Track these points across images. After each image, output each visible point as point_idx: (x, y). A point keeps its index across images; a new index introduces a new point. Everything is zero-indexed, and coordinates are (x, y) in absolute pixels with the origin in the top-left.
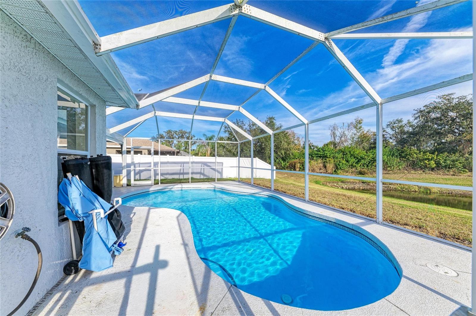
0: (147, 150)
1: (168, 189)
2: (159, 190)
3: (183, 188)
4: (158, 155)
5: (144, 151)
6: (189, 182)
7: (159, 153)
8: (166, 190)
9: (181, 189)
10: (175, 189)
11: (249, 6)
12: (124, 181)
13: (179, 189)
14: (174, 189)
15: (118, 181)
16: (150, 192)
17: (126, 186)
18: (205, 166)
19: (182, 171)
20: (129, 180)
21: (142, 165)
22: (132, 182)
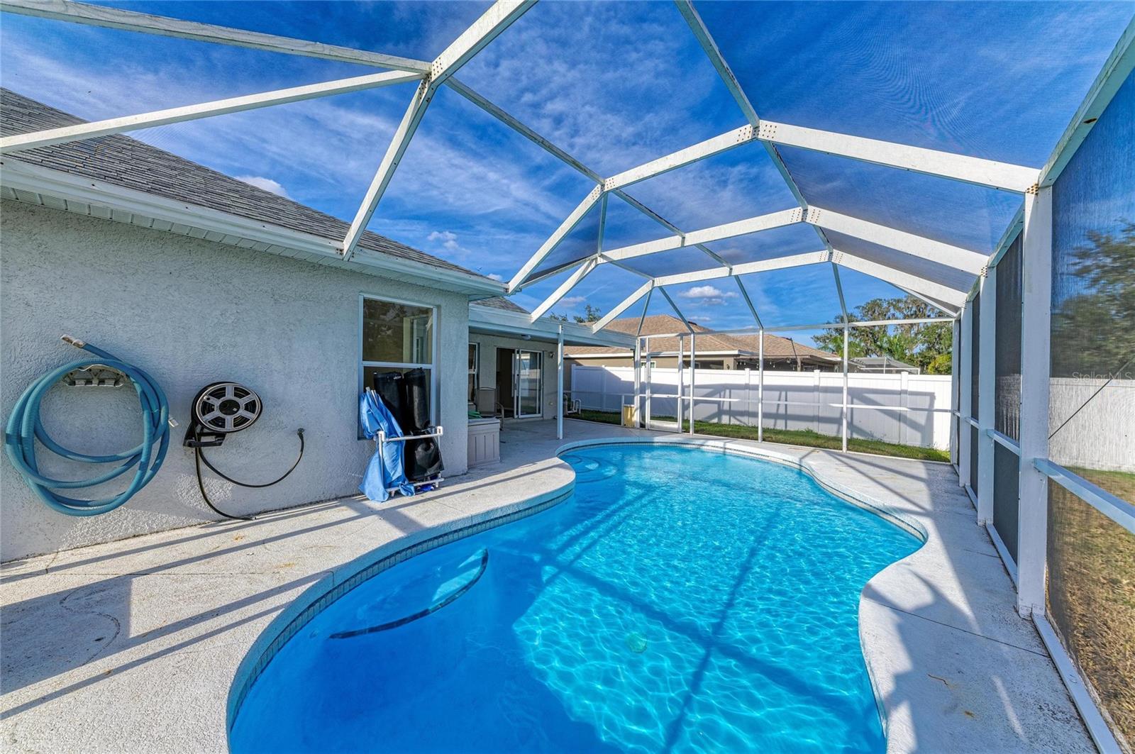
0: (733, 358)
1: (694, 446)
2: (675, 445)
3: (727, 450)
4: (758, 370)
5: (727, 361)
6: (757, 439)
7: (761, 364)
8: (689, 446)
9: (722, 450)
10: (710, 448)
11: (438, 58)
12: (636, 418)
13: (719, 449)
14: (708, 448)
15: (629, 417)
16: (655, 444)
17: (638, 426)
18: (855, 400)
19: (782, 411)
20: (643, 417)
21: (698, 390)
22: (648, 421)
